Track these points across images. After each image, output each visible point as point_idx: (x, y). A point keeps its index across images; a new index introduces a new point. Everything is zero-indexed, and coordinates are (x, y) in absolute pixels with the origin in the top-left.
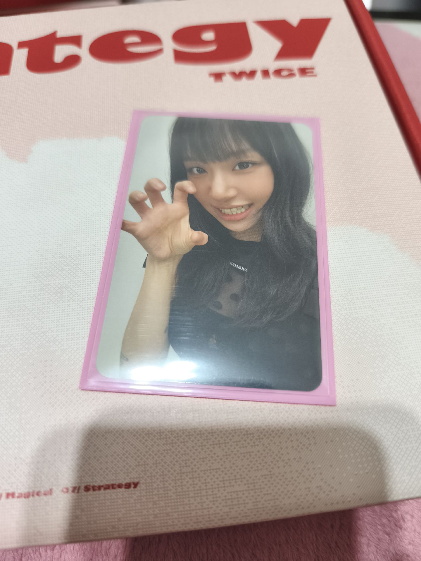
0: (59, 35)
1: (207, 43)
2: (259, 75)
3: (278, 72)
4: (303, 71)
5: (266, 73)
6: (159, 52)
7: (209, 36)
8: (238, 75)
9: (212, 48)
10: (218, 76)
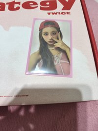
0: (15, 2)
1: (47, 5)
3: (62, 13)
4: (68, 13)
5: (59, 13)
6: (37, 7)
7: (48, 3)
8: (53, 14)
10: (49, 14)
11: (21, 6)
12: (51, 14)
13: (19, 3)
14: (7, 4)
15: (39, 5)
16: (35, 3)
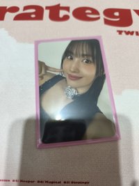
0: (61, 6)
1: (116, 17)
2: (135, 33)
5: (137, 33)
6: (99, 18)
7: (117, 14)
8: (128, 33)
9: (118, 19)
10: (120, 32)
11: (70, 14)
12: (123, 33)
13: (67, 9)
14: (47, 8)
15: (102, 16)
16: (95, 12)
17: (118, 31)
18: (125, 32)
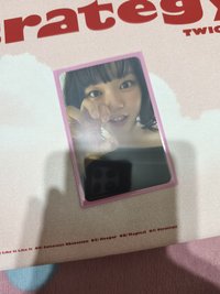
2: (207, 30)
9: (182, 12)
17: (184, 31)
18: (194, 30)
